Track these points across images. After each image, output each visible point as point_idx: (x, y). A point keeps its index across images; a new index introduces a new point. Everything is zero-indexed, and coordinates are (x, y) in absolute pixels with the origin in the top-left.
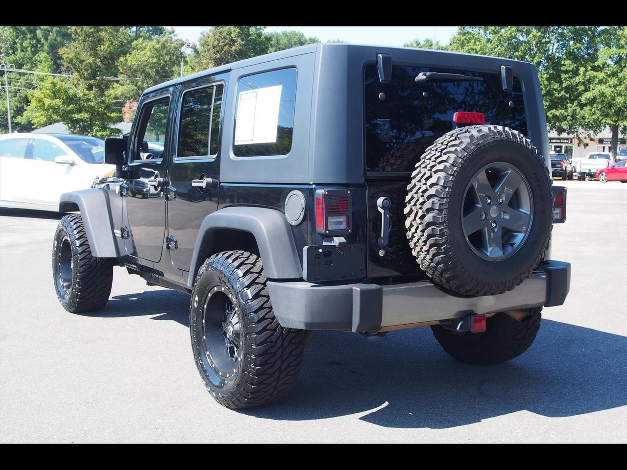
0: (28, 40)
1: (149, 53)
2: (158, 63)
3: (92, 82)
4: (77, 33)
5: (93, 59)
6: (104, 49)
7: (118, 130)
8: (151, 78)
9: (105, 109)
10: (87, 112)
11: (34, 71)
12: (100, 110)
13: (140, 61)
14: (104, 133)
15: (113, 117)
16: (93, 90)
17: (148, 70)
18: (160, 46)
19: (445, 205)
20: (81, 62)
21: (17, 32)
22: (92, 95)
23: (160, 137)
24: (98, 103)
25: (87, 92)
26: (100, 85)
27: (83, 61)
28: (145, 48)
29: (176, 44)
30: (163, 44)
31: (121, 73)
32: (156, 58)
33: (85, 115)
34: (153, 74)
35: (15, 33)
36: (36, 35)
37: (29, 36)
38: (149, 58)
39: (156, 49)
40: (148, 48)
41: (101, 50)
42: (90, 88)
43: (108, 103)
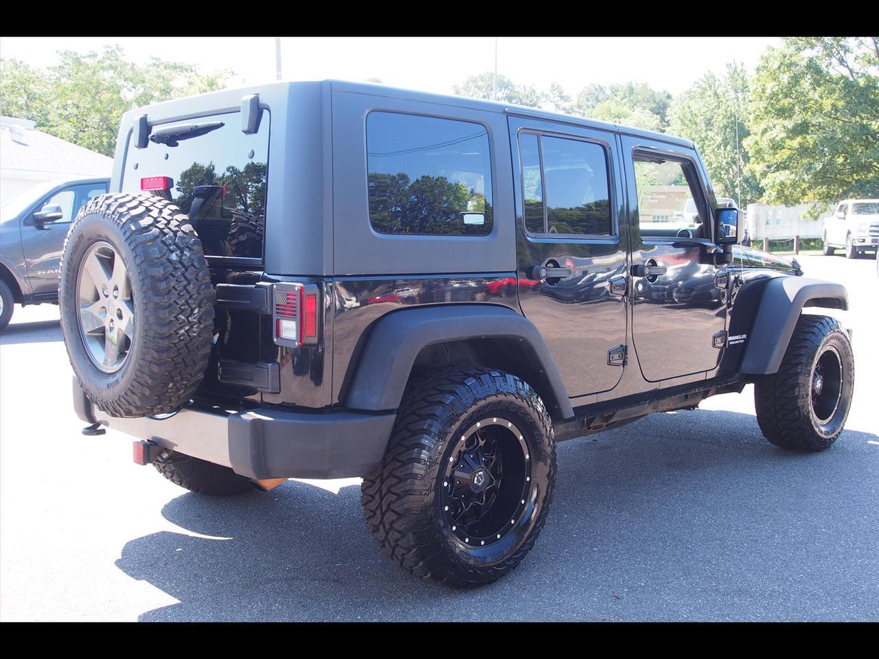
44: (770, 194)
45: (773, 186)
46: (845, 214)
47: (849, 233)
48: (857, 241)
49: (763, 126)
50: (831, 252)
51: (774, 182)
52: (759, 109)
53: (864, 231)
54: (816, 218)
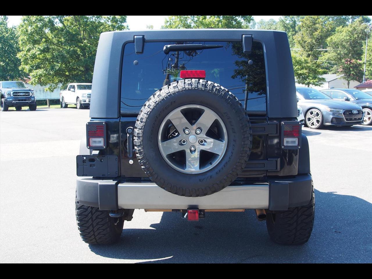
0: (291, 32)
1: (345, 34)
2: (350, 39)
3: (310, 52)
4: (303, 27)
5: (311, 40)
6: (317, 34)
7: (323, 78)
8: (345, 48)
9: (316, 67)
10: (306, 69)
11: (293, 48)
12: (313, 68)
13: (339, 39)
14: (315, 81)
15: (321, 72)
16: (310, 57)
17: (344, 43)
18: (352, 29)
19: (141, 134)
20: (305, 42)
21: (285, 29)
22: (310, 60)
23: (350, 82)
24: (312, 64)
25: (306, 59)
26: (314, 54)
27: (306, 41)
28: (343, 31)
29: (362, 27)
30: (354, 28)
31: (329, 47)
32: (349, 36)
33: (305, 71)
34: (347, 46)
35: (284, 29)
36: (295, 29)
37: (291, 30)
38: (345, 36)
39: (349, 31)
40: (344, 31)
41: (315, 34)
42: (309, 56)
43: (318, 64)
44: (35, 79)
45: (37, 76)
46: (74, 90)
47: (78, 98)
48: (82, 101)
49: (27, 48)
50: (66, 106)
51: (37, 74)
52: (24, 39)
53: (85, 97)
54: (52, 91)
